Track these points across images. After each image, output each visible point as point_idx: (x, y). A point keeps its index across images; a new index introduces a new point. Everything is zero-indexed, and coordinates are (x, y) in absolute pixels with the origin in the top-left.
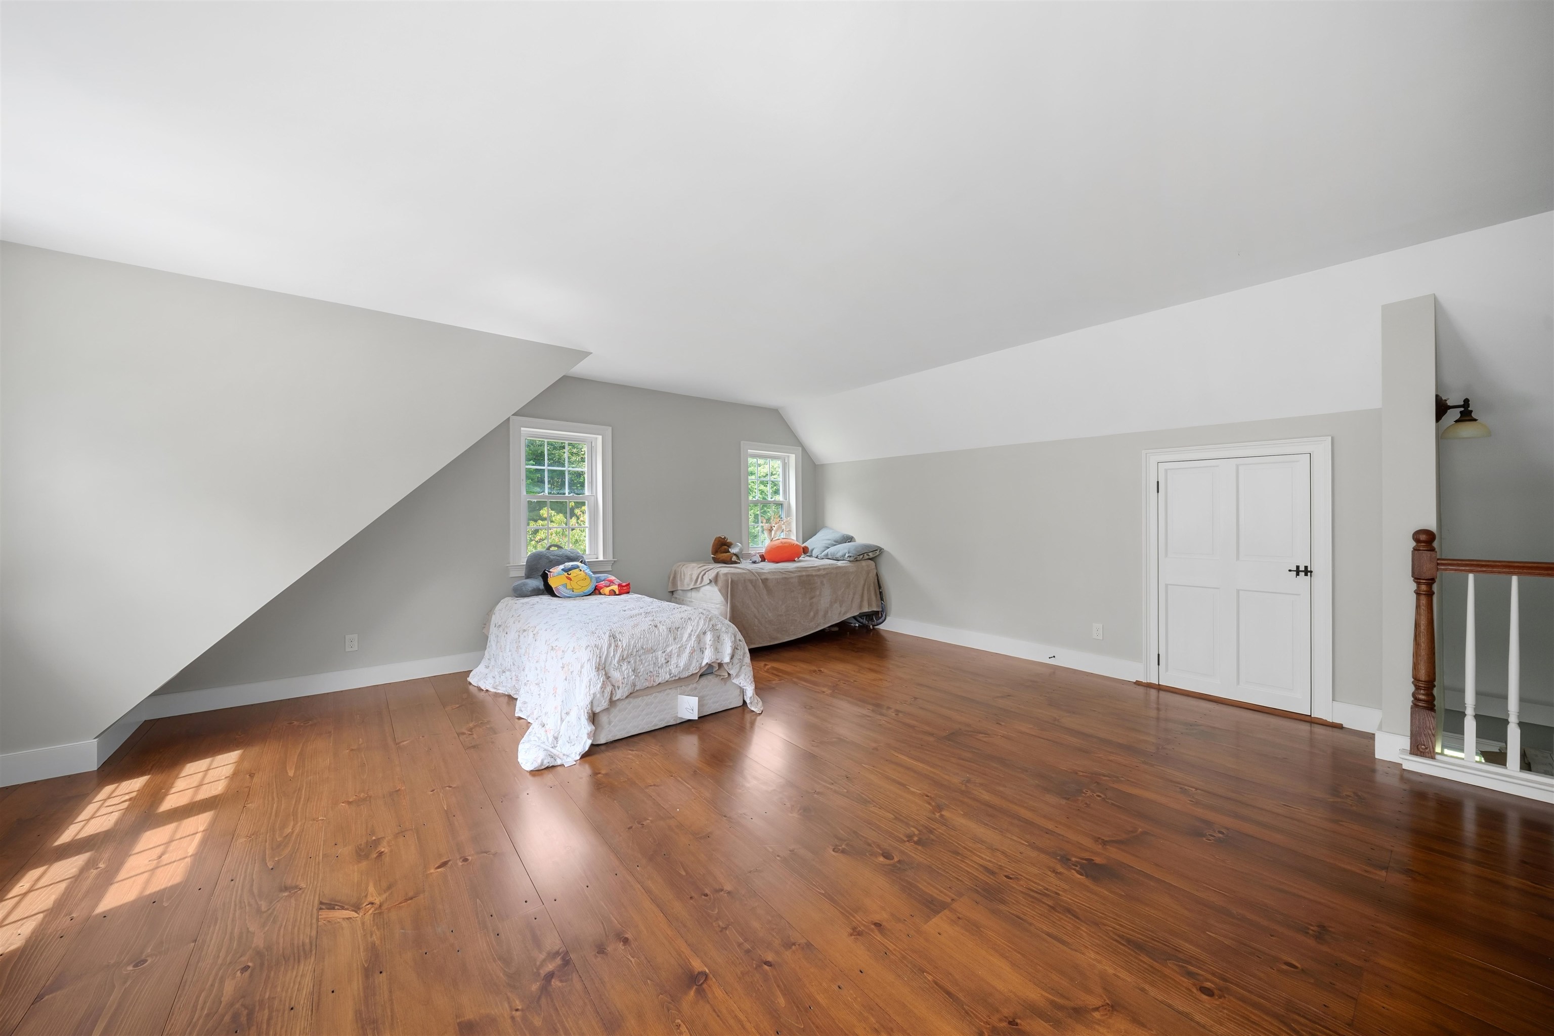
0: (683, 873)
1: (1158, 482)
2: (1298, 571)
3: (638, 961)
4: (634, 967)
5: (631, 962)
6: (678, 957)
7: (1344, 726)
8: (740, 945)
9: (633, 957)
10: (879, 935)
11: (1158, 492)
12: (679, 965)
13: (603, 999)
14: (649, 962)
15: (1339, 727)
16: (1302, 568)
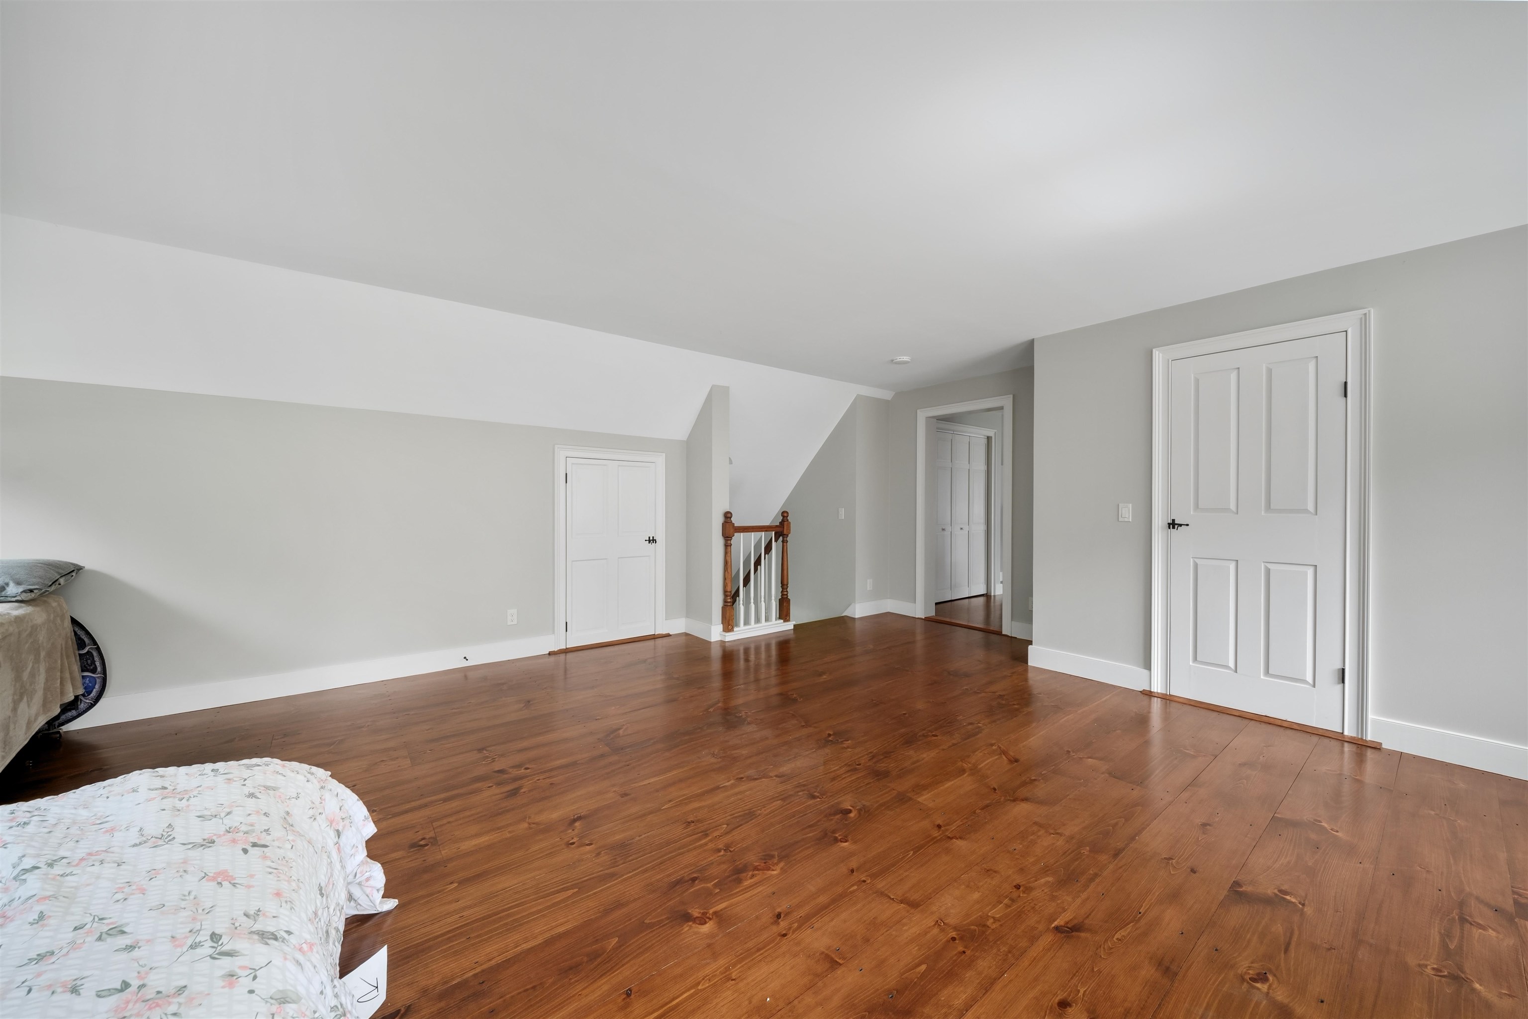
0: (923, 967)
1: (566, 474)
2: (649, 541)
3: (1079, 985)
4: (1089, 987)
5: (1085, 992)
6: (1052, 950)
7: (671, 634)
8: (1007, 906)
9: (1079, 991)
10: (951, 826)
11: (566, 483)
12: (1060, 948)
13: (1144, 1005)
14: (1074, 975)
15: (668, 635)
16: (651, 539)
